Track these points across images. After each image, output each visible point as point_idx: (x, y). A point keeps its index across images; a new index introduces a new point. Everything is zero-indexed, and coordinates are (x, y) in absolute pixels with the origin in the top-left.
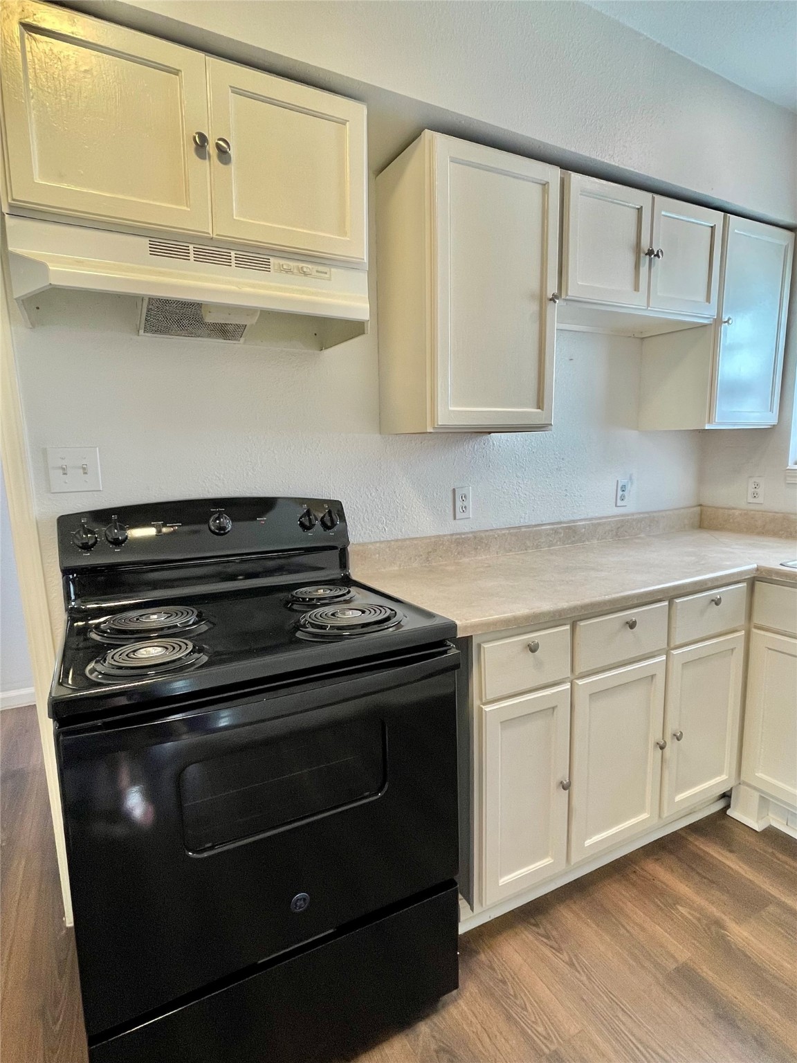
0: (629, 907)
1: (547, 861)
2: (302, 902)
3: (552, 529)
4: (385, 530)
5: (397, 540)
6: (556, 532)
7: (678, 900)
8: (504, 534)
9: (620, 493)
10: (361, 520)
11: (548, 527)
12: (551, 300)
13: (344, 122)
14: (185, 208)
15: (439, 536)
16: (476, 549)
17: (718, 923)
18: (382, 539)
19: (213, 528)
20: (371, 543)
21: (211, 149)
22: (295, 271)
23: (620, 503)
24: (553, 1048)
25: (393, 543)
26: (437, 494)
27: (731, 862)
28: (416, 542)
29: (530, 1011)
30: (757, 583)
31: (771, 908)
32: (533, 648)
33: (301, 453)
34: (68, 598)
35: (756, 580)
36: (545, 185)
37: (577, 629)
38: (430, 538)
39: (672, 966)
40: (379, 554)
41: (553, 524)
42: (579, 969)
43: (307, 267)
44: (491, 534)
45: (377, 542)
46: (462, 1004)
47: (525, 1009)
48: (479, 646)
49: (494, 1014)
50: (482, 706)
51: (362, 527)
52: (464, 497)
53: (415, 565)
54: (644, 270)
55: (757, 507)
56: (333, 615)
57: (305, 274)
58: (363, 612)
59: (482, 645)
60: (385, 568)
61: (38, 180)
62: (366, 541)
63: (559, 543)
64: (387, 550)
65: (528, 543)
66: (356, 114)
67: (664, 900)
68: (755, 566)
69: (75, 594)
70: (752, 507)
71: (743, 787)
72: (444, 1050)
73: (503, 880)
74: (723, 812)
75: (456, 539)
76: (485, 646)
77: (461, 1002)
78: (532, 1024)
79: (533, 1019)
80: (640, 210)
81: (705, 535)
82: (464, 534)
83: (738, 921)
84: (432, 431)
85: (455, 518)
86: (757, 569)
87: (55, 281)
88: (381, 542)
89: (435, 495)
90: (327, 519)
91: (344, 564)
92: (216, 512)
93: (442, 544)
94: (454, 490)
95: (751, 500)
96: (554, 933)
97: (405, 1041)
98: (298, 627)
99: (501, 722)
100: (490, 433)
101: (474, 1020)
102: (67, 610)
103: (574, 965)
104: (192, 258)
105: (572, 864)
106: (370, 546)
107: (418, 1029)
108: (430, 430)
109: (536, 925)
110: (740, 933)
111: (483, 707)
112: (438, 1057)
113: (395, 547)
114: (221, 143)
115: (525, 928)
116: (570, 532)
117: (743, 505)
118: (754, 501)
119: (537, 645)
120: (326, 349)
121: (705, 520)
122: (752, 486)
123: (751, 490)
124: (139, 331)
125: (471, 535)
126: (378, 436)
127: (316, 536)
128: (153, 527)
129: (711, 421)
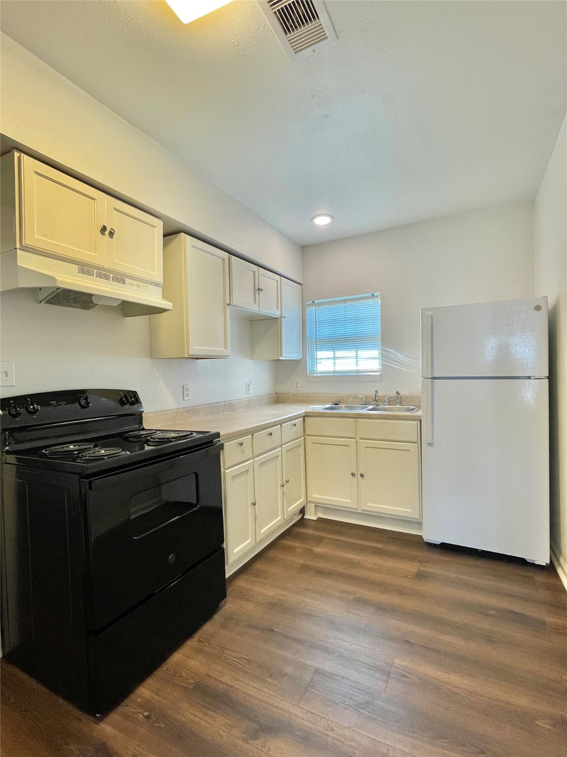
1: (249, 541)
2: (173, 558)
6: (225, 405)
7: (295, 548)
9: (247, 388)
12: (228, 305)
13: (155, 227)
14: (94, 254)
15: (178, 409)
16: (194, 414)
17: (310, 550)
18: (153, 411)
21: (107, 233)
22: (135, 285)
23: (248, 392)
25: (159, 413)
26: (177, 388)
27: (310, 531)
28: (168, 412)
29: (255, 595)
30: (306, 418)
32: (241, 444)
34: (5, 445)
35: (305, 416)
36: (223, 259)
37: (254, 437)
38: (174, 410)
39: (299, 566)
40: (152, 418)
43: (141, 284)
44: (200, 407)
45: (151, 412)
52: (187, 389)
53: (169, 423)
54: (257, 295)
55: (299, 392)
57: (139, 286)
61: (36, 236)
64: (156, 416)
65: (215, 411)
66: (159, 224)
67: (292, 549)
68: (304, 411)
70: (296, 392)
71: (309, 504)
72: (227, 619)
73: (235, 551)
74: (303, 517)
75: (185, 410)
79: (257, 597)
80: (254, 272)
82: (188, 407)
83: (316, 547)
85: (184, 400)
86: (305, 412)
87: (59, 285)
90: (134, 399)
91: (141, 422)
92: (82, 396)
93: (180, 413)
94: (183, 386)
95: (295, 389)
99: (231, 477)
102: (3, 452)
104: (95, 275)
105: (257, 542)
108: (186, 356)
110: (318, 550)
111: (226, 471)
112: (226, 621)
114: (112, 231)
116: (230, 406)
117: (293, 392)
118: (297, 389)
119: (243, 443)
120: (127, 317)
121: (278, 399)
122: (295, 383)
123: (295, 385)
124: (41, 302)
125: (192, 408)
126: (150, 359)
127: (128, 409)
128: (51, 405)
129: (281, 356)
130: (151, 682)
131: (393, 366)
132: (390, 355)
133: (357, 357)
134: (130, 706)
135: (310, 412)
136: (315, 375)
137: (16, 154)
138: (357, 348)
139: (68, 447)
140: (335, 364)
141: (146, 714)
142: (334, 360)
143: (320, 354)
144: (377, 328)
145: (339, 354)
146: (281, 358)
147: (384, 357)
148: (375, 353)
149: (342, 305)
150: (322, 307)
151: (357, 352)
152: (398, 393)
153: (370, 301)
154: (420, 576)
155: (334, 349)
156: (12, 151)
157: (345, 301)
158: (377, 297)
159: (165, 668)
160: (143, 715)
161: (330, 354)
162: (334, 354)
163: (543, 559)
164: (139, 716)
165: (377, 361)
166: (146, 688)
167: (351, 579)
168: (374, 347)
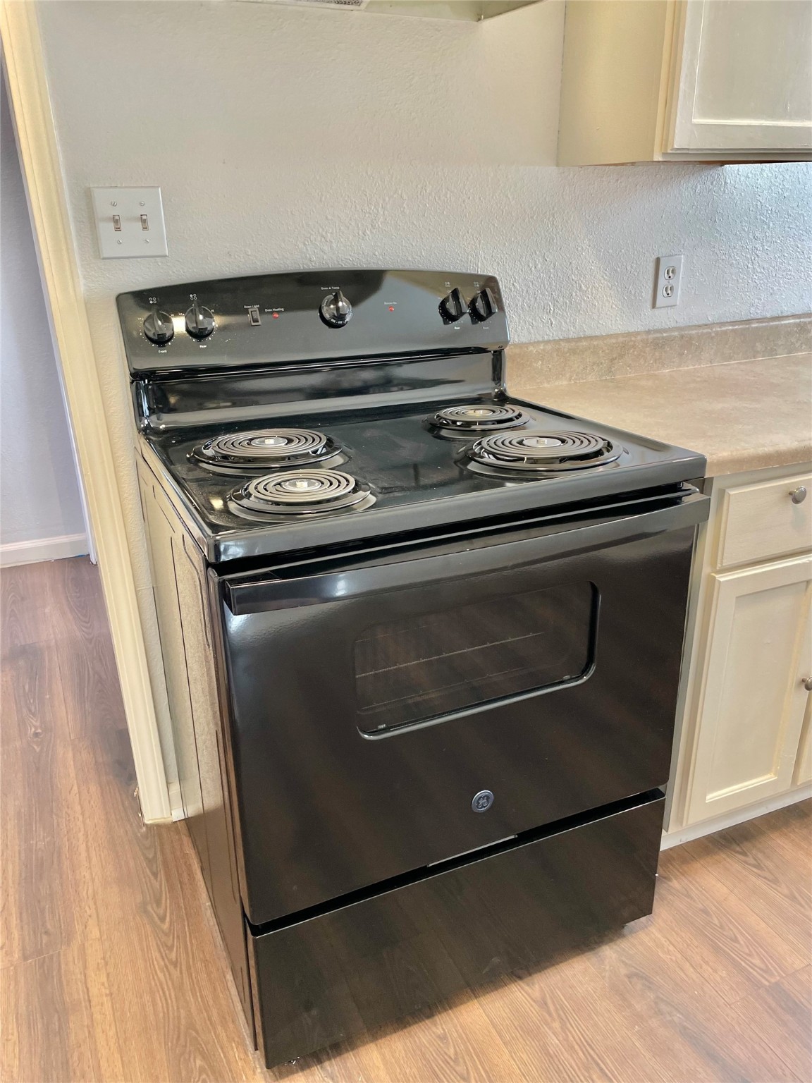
1: (768, 778)
2: (485, 800)
3: (798, 325)
4: (552, 323)
5: (568, 340)
8: (725, 332)
10: (519, 307)
11: (791, 321)
15: (629, 334)
16: (681, 354)
18: (546, 338)
19: (327, 316)
20: (530, 343)
24: (773, 980)
25: (563, 344)
26: (632, 267)
28: (595, 343)
29: (742, 942)
32: (797, 498)
33: (439, 198)
34: (139, 413)
38: (616, 336)
40: (542, 360)
41: (799, 316)
42: (803, 903)
44: (705, 331)
45: (539, 342)
46: (654, 931)
47: (736, 941)
48: (722, 493)
49: (696, 943)
50: (713, 574)
51: (520, 319)
52: (672, 271)
53: (591, 378)
56: (521, 443)
58: (563, 441)
59: (727, 490)
60: (548, 382)
62: (524, 340)
63: (804, 347)
64: (555, 354)
65: (759, 346)
69: (149, 408)
72: (636, 975)
73: (711, 797)
75: (654, 339)
76: (732, 492)
77: (653, 929)
78: (745, 956)
79: (747, 951)
82: (665, 330)
84: (660, 159)
85: (654, 306)
88: (548, 342)
89: (629, 268)
90: (480, 304)
91: (498, 374)
92: (329, 292)
93: (633, 346)
94: (658, 260)
96: (768, 863)
97: (588, 964)
98: (470, 457)
99: (737, 597)
100: (723, 163)
101: (671, 948)
102: (139, 430)
103: (795, 898)
105: (798, 784)
106: (531, 348)
107: (600, 954)
108: (657, 157)
109: (744, 854)
111: (717, 576)
112: (631, 983)
113: (566, 350)
115: (728, 856)
119: (804, 494)
125: (676, 334)
127: (463, 331)
159: (440, 1031)
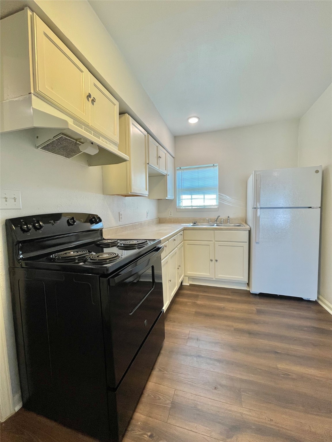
0: (180, 308)
7: (187, 302)
8: (130, 225)
9: (147, 214)
11: (137, 223)
12: (147, 164)
13: (115, 105)
14: (83, 113)
15: (117, 226)
17: (195, 303)
19: (71, 223)
21: (91, 99)
22: (105, 141)
23: (147, 217)
31: (200, 296)
35: (184, 230)
36: (145, 135)
39: (194, 313)
43: (108, 142)
52: (121, 215)
54: (158, 160)
55: (171, 217)
61: (46, 86)
66: (117, 104)
67: (184, 303)
68: (183, 227)
71: (185, 277)
74: (181, 284)
80: (157, 146)
81: (161, 225)
85: (120, 221)
87: (70, 128)
91: (102, 235)
94: (119, 213)
95: (170, 216)
104: (83, 129)
110: (199, 302)
114: (94, 99)
116: (141, 225)
117: (168, 217)
118: (171, 216)
120: (90, 166)
121: (160, 221)
122: (170, 212)
123: (170, 214)
124: (38, 147)
125: (124, 226)
126: (102, 195)
127: (95, 227)
128: (50, 223)
129: (167, 197)
130: (141, 408)
131: (224, 203)
132: (224, 197)
133: (204, 198)
134: (135, 430)
135: (186, 228)
136: (181, 208)
137: (29, 13)
138: (204, 193)
139: (70, 253)
140: (192, 202)
141: (149, 434)
142: (192, 200)
143: (184, 197)
144: (216, 182)
145: (194, 196)
146: (166, 198)
147: (220, 199)
148: (214, 196)
149: (197, 170)
150: (185, 171)
151: (204, 196)
152: (228, 217)
153: (212, 168)
154: (259, 312)
155: (191, 194)
156: (25, 8)
157: (198, 168)
158: (216, 166)
160: (147, 435)
161: (189, 197)
162: (192, 196)
163: (314, 298)
164: (145, 437)
165: (215, 200)
166: (140, 413)
167: (227, 318)
168: (213, 193)
